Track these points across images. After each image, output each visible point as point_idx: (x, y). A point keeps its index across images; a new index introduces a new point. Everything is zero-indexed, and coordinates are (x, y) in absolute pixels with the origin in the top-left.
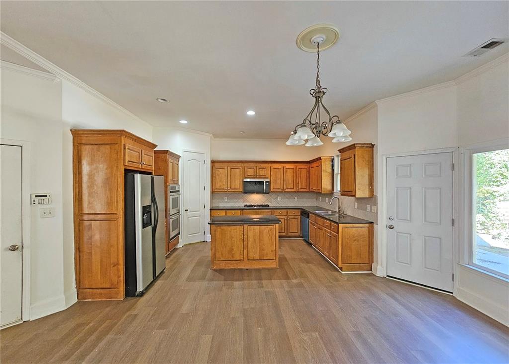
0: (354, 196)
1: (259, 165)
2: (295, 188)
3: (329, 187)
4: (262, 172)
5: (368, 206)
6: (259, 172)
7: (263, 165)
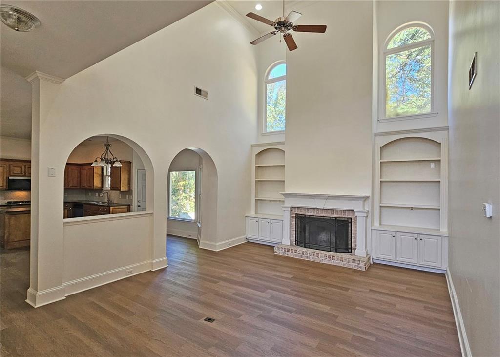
0: (120, 190)
3: (99, 185)
5: (128, 196)
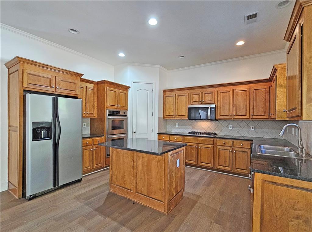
1: (204, 90)
2: (248, 115)
4: (208, 98)
6: (205, 98)
7: (209, 90)
